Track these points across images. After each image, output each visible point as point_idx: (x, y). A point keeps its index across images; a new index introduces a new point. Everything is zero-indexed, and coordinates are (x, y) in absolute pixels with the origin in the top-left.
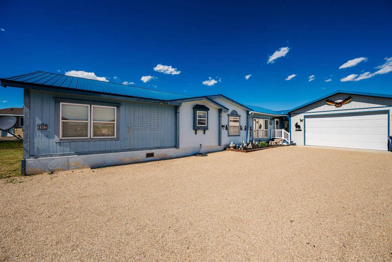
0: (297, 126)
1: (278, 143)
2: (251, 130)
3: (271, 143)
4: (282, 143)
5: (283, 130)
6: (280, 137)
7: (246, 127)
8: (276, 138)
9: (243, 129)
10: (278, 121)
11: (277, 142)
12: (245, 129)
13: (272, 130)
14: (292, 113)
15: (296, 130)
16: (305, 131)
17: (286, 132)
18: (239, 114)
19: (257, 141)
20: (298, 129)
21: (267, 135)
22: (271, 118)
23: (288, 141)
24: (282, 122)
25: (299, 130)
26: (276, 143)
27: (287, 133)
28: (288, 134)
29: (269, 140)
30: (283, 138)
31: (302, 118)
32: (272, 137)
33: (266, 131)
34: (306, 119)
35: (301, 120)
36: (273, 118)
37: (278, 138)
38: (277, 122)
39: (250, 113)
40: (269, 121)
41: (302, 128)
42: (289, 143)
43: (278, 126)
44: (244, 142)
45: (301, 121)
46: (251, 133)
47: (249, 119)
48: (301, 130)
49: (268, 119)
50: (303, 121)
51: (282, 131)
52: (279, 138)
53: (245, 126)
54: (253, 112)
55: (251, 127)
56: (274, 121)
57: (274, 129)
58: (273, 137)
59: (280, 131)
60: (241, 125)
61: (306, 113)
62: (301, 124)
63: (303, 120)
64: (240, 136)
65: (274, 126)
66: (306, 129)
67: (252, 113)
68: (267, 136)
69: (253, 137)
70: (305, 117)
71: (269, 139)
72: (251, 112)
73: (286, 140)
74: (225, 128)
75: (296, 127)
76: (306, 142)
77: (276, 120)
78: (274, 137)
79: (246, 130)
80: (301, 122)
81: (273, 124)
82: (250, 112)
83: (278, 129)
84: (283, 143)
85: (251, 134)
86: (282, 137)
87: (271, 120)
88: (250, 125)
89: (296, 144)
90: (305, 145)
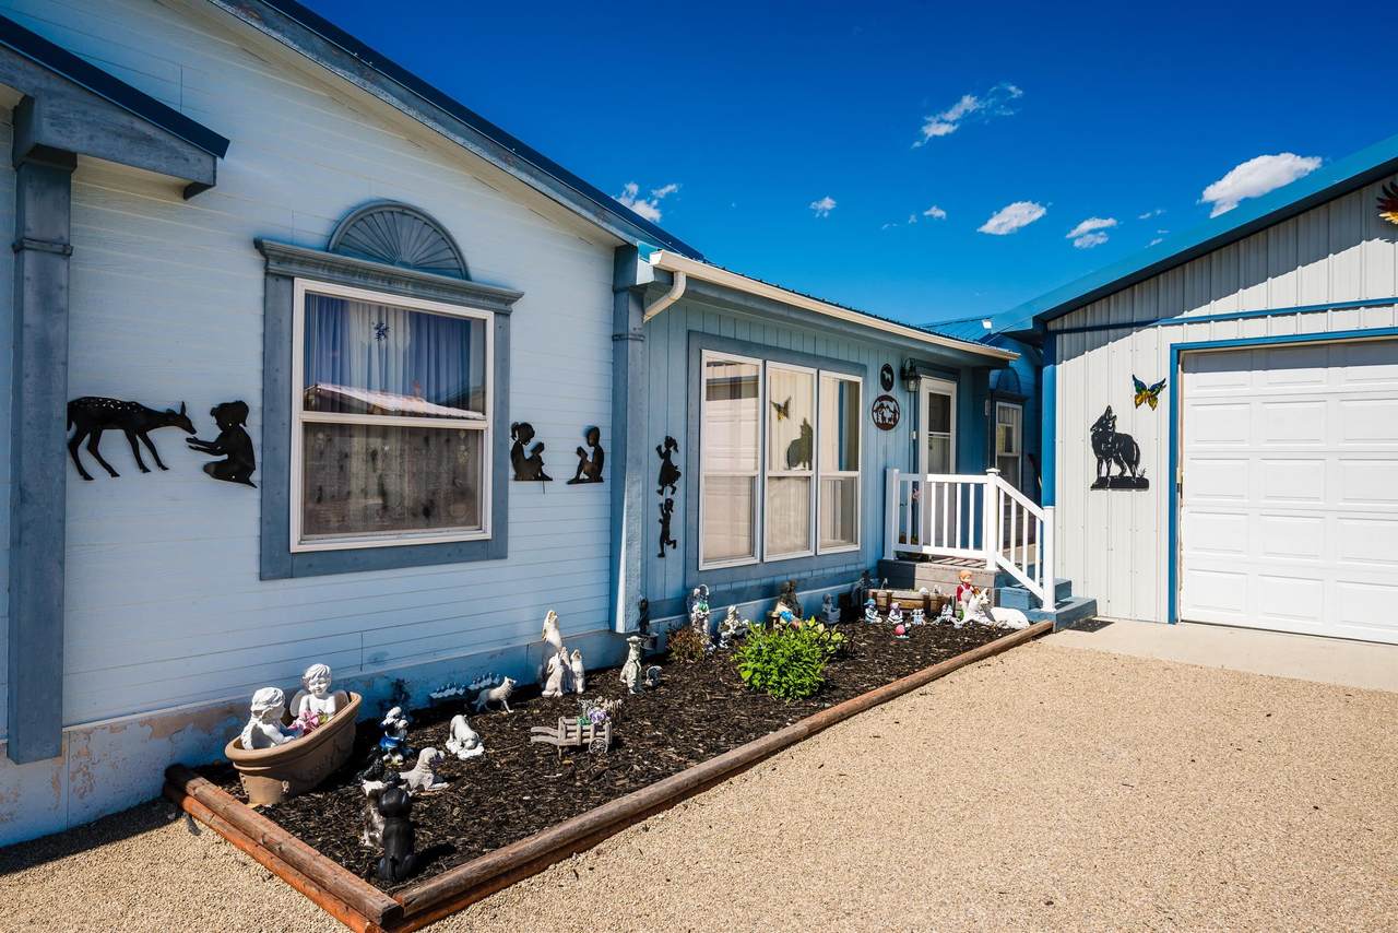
0: (1111, 444)
1: (947, 613)
2: (669, 475)
3: (885, 612)
4: (985, 609)
5: (992, 481)
6: (965, 545)
7: (605, 442)
8: (926, 550)
9: (561, 460)
10: (946, 399)
11: (942, 601)
12: (591, 469)
13: (896, 477)
14: (1067, 322)
15: (1101, 484)
16: (1175, 488)
17: (1018, 497)
18: (483, 265)
19: (739, 596)
20: (1116, 470)
21: (848, 533)
22: (887, 368)
23: (1033, 586)
24: (978, 409)
25: (1120, 483)
26: (931, 607)
27: (1029, 505)
28: (1032, 518)
29: (866, 574)
30: (992, 555)
31: (1155, 370)
32: (893, 547)
33: (847, 490)
34: (1191, 383)
35: (1140, 386)
36: (907, 370)
37: (944, 551)
38: (939, 403)
39: (644, 273)
40: (870, 391)
41: (1152, 463)
42: (1049, 606)
43: (945, 443)
44: (553, 636)
45: (1146, 393)
46: (669, 505)
47: (634, 348)
48: (1142, 484)
49: (861, 369)
50: (1164, 396)
51: (979, 488)
52: (958, 552)
53: (593, 434)
54: (684, 266)
55: (670, 442)
56: (916, 394)
57: (916, 471)
58: (902, 540)
59: (966, 487)
60: (516, 416)
61: (1191, 321)
62: (1144, 426)
63: (1160, 386)
64: (502, 555)
65: (916, 443)
66: (1187, 473)
67: (667, 277)
68: (853, 540)
69: (691, 560)
70: (1186, 358)
71: (870, 562)
72: (656, 258)
73: (1021, 576)
74: (197, 445)
75: (1097, 450)
76: (1183, 596)
77: (928, 385)
78: (915, 540)
79: (595, 477)
80: (1145, 406)
81: (904, 422)
82: (640, 263)
83: (944, 470)
84: (995, 611)
85: (665, 521)
86: (978, 545)
87: (887, 385)
88: (656, 419)
89: (1102, 614)
90: (1173, 619)
